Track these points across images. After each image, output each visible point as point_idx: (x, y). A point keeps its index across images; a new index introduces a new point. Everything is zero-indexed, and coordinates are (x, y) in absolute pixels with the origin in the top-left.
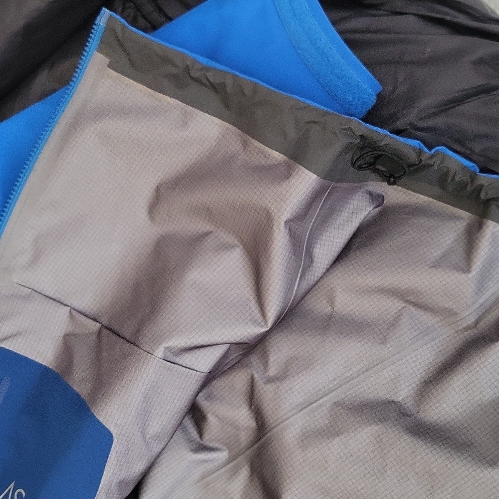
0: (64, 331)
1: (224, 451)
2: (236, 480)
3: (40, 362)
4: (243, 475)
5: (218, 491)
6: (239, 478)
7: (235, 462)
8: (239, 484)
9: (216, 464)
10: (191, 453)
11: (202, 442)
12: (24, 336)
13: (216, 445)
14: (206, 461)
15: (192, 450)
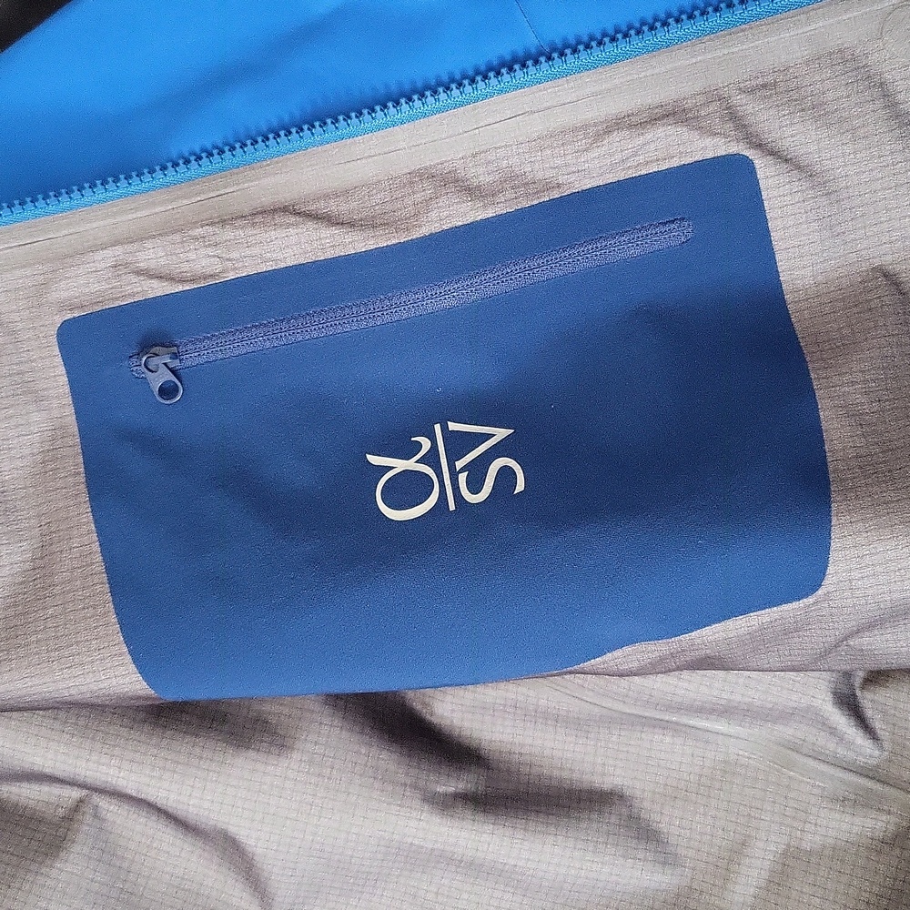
0: (889, 258)
1: (882, 748)
2: (848, 818)
3: (781, 266)
4: (869, 823)
5: (791, 795)
6: (858, 820)
7: (878, 787)
8: (844, 827)
9: (841, 751)
10: (829, 697)
11: (858, 693)
12: (813, 188)
13: (877, 725)
14: (833, 731)
15: (835, 694)
